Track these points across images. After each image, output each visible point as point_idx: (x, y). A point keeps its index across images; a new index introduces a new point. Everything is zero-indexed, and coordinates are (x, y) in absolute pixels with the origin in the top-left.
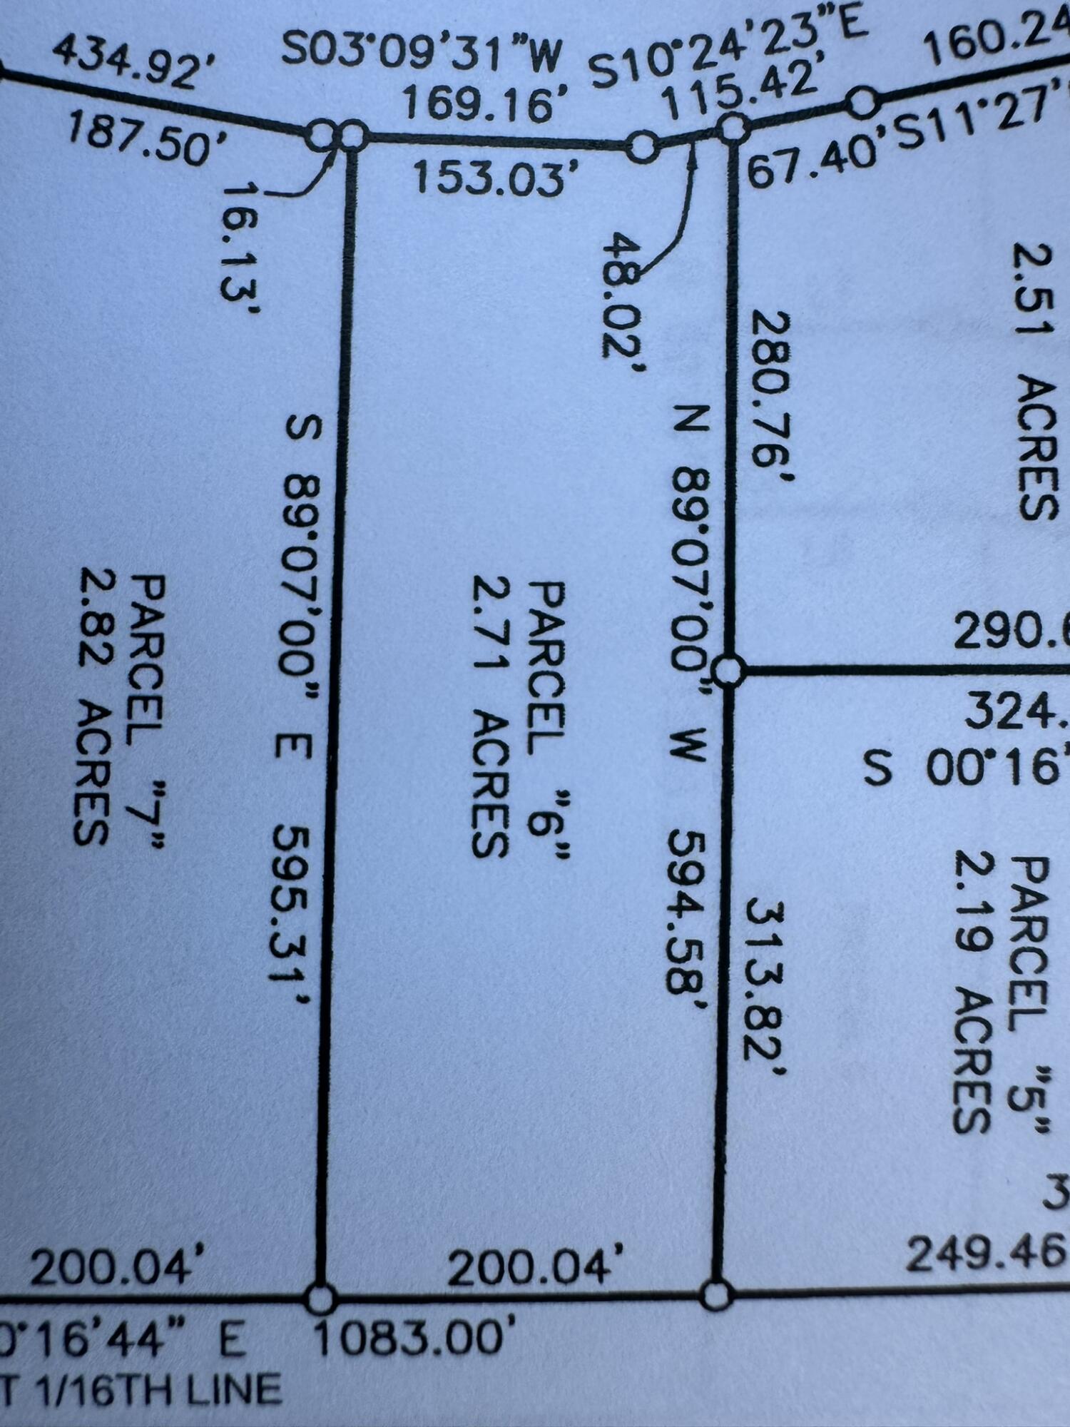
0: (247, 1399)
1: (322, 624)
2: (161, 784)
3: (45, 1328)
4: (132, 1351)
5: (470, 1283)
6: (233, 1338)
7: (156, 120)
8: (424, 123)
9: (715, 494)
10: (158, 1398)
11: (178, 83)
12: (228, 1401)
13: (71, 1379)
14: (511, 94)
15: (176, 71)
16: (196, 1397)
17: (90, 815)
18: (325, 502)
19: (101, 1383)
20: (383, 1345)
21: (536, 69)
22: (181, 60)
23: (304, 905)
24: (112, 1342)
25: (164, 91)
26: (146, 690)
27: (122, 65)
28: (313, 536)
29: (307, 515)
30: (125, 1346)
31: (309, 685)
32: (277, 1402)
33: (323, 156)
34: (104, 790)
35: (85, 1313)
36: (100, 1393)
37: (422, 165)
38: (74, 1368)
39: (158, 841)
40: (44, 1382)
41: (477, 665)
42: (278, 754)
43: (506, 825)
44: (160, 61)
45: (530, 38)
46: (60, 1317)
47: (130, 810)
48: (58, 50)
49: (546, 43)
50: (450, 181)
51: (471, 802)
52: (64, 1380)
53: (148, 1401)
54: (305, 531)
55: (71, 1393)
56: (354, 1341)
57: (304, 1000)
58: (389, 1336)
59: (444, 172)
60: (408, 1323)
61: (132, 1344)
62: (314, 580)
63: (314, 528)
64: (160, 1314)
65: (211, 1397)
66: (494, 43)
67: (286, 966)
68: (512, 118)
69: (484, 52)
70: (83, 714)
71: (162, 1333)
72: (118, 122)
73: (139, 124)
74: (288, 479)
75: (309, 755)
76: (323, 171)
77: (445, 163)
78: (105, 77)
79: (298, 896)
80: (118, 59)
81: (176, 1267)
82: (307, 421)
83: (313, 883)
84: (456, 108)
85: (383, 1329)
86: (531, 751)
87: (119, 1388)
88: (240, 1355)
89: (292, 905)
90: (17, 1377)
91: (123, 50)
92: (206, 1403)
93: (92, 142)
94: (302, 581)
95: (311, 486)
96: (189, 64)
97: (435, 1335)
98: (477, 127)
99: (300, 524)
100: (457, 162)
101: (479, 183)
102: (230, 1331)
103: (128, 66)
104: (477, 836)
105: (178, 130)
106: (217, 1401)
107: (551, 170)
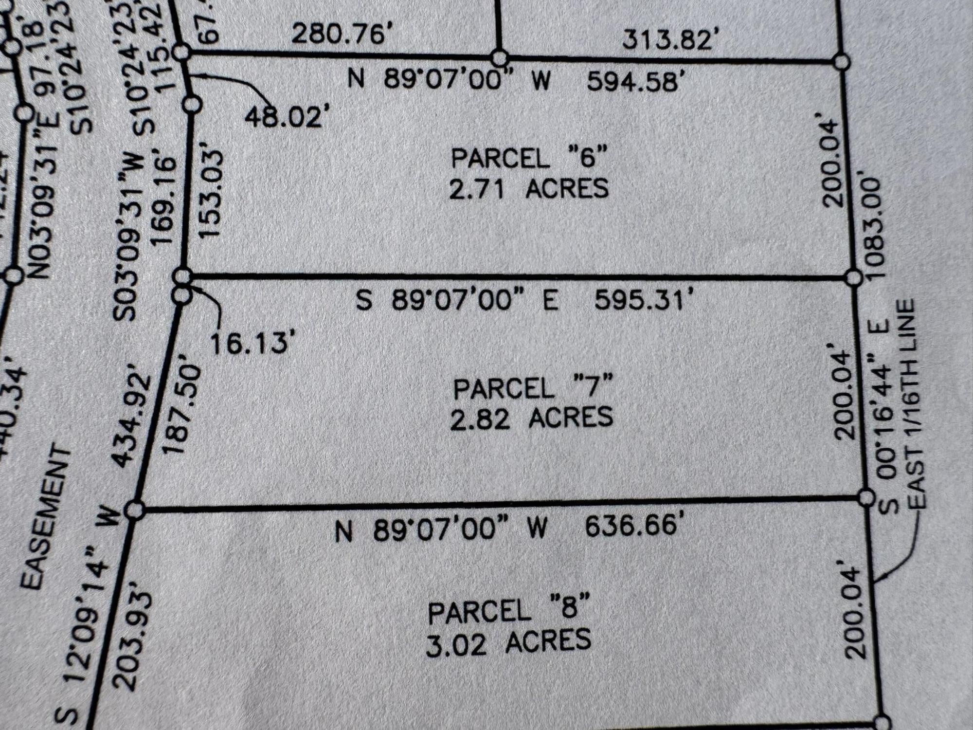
0: (912, 318)
1: (480, 285)
2: (576, 376)
3: (878, 432)
4: (888, 383)
5: (841, 195)
6: (878, 326)
7: (170, 399)
8: (176, 234)
9: (400, 65)
10: (914, 367)
11: (146, 387)
12: (913, 329)
13: (905, 416)
14: (157, 182)
15: (138, 388)
16: (912, 347)
17: (595, 418)
18: (408, 286)
19: (907, 399)
20: (877, 243)
21: (141, 167)
22: (131, 385)
23: (639, 291)
24: (884, 394)
25: (151, 395)
26: (522, 387)
27: (134, 423)
28: (429, 292)
29: (417, 297)
30: (886, 387)
31: (516, 292)
32: (912, 301)
33: (196, 295)
34: (580, 409)
35: (869, 409)
36: (912, 401)
37: (202, 235)
38: (899, 415)
39: (608, 376)
40: (908, 432)
41: (501, 196)
42: (556, 309)
43: (590, 179)
44: (131, 398)
45: (122, 171)
46: (871, 424)
47: (591, 394)
48: (122, 465)
49: (125, 162)
50: (212, 218)
51: (577, 199)
52: (905, 420)
53: (915, 373)
54: (427, 297)
55: (913, 416)
56: (877, 259)
57: (691, 290)
58: (872, 240)
59: (206, 221)
60: (865, 229)
61: (884, 382)
62: (455, 291)
63: (424, 291)
64: (867, 367)
65: (912, 338)
66: (124, 192)
67: (673, 301)
68: (172, 181)
69: (131, 198)
70: (537, 426)
71: (876, 365)
72: (171, 424)
73: (173, 410)
74: (396, 308)
75: (555, 291)
76: (205, 294)
77: (201, 220)
78: (141, 433)
80: (129, 426)
81: (841, 359)
82: (360, 298)
83: (628, 286)
84: (165, 215)
85: (869, 243)
86: (548, 166)
87: (909, 390)
88: (887, 322)
89: (640, 298)
90: (906, 447)
91: (123, 423)
92: (915, 341)
93: (184, 439)
94: (456, 297)
95: (400, 294)
96: (134, 380)
97: (870, 214)
98: (178, 201)
99: (422, 300)
100: (200, 214)
101: (214, 200)
102: (874, 328)
103: (134, 419)
104: (596, 195)
105: (177, 385)
106: (913, 335)
107: (206, 158)
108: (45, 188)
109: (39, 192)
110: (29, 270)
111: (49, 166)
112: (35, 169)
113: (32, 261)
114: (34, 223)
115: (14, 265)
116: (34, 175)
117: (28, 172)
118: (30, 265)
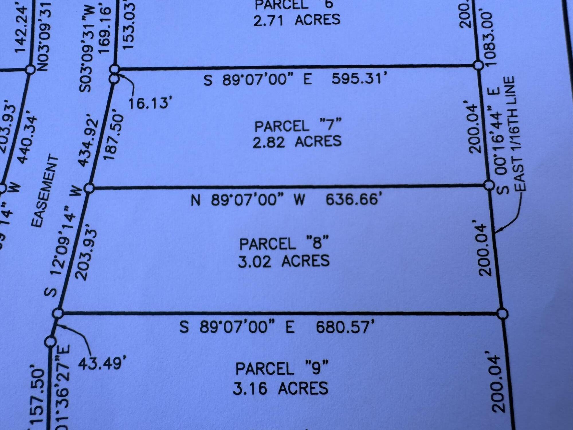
0: (513, 86)
1: (270, 72)
2: (321, 119)
3: (495, 149)
4: (500, 122)
5: (470, 22)
6: (493, 91)
7: (108, 132)
8: (111, 47)
10: (515, 113)
11: (96, 126)
12: (514, 92)
13: (511, 140)
14: (101, 20)
15: (92, 126)
16: (514, 102)
17: (332, 141)
18: (231, 73)
19: (511, 130)
20: (491, 47)
21: (93, 13)
22: (88, 125)
23: (357, 74)
24: (498, 128)
25: (98, 130)
26: (292, 126)
27: (89, 144)
28: (242, 76)
29: (236, 78)
30: (499, 124)
31: (289, 75)
32: (513, 77)
33: (121, 78)
34: (323, 137)
35: (489, 137)
36: (515, 132)
37: (124, 47)
38: (507, 139)
39: (339, 119)
40: (513, 148)
41: (281, 24)
42: (311, 83)
43: (330, 15)
44: (88, 132)
45: (84, 15)
46: (491, 144)
47: (329, 129)
48: (83, 165)
49: (85, 10)
50: (130, 38)
51: (323, 25)
52: (511, 142)
53: (516, 116)
54: (241, 79)
55: (515, 140)
56: (491, 55)
57: (386, 73)
58: (488, 45)
59: (127, 40)
60: (484, 39)
61: (498, 121)
62: (256, 75)
63: (240, 75)
64: (487, 113)
65: (514, 97)
66: (85, 26)
67: (376, 79)
68: (109, 20)
69: (88, 29)
70: (300, 145)
71: (494, 112)
72: (108, 144)
73: (109, 137)
74: (225, 84)
75: (310, 74)
76: (126, 78)
77: (124, 40)
78: (93, 149)
79: (354, 75)
80: (87, 145)
81: (472, 109)
82: (206, 79)
83: (350, 71)
84: (106, 37)
85: (486, 47)
86: (307, 8)
87: (512, 125)
88: (498, 89)
89: (357, 77)
90: (512, 157)
91: (84, 144)
92: (515, 98)
93: (114, 152)
94: (257, 78)
95: (227, 77)
96: (89, 122)
97: (487, 32)
98: (112, 31)
99: (238, 80)
100: (124, 37)
101: (130, 29)
102: (491, 92)
103: (89, 142)
104: (333, 23)
105: (111, 125)
106: (514, 95)
107: (126, 7)
108: (45, 25)
109: (43, 27)
110: (38, 67)
111: (47, 13)
112: (40, 15)
113: (39, 62)
114: (40, 43)
115: (31, 64)
116: (40, 18)
117: (37, 17)
118: (38, 64)
